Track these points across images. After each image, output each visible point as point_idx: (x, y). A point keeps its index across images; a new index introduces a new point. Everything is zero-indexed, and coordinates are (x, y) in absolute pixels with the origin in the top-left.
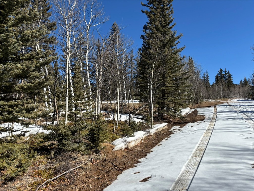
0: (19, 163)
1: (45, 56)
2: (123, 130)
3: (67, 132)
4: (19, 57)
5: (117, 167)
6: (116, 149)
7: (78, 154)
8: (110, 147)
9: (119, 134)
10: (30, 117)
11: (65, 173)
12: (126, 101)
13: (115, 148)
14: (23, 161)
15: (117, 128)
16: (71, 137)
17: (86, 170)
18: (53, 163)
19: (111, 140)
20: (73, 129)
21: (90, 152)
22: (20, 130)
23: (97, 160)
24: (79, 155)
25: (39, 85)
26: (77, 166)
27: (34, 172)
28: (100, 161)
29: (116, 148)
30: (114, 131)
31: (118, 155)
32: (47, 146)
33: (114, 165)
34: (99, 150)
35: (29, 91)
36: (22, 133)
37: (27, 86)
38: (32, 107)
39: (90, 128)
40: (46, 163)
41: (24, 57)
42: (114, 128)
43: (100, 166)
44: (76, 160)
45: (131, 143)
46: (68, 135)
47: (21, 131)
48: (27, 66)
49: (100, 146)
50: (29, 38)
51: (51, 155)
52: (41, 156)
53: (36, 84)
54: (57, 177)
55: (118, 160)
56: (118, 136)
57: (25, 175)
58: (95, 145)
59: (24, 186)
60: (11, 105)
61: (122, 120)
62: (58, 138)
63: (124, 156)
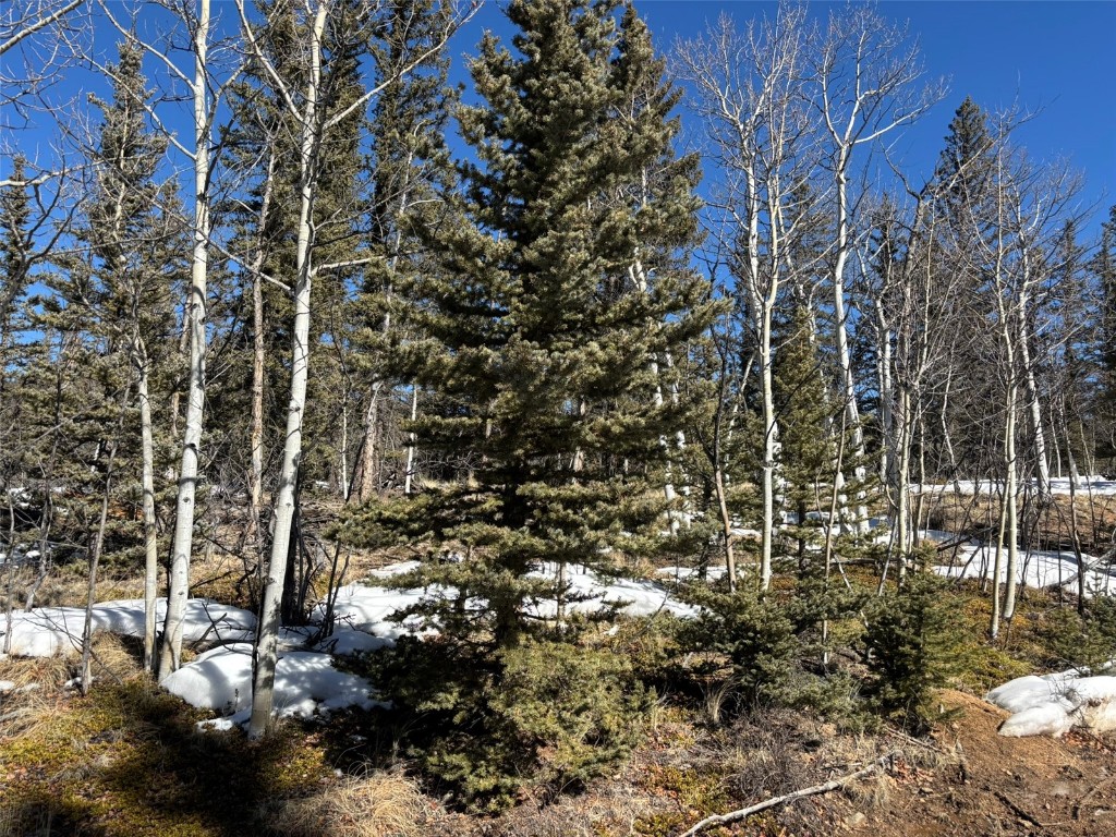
0: (593, 726)
1: (685, 301)
2: (1050, 636)
3: (775, 619)
4: (593, 314)
5: (1036, 824)
6: (1014, 728)
7: (825, 726)
8: (983, 715)
9: (1022, 653)
10: (635, 547)
11: (774, 800)
12: (1045, 485)
13: (1010, 721)
14: (610, 722)
15: (1009, 620)
16: (793, 645)
17: (868, 807)
18: (720, 748)
19: (985, 681)
20: (798, 611)
21: (880, 723)
22: (597, 596)
23: (918, 769)
24: (830, 729)
25: (665, 419)
26: (824, 781)
27: (651, 771)
28: (935, 775)
29: (1019, 724)
30: (992, 637)
31: (1029, 762)
32: (687, 673)
33: (1013, 808)
34: (924, 720)
35: (625, 446)
36: (605, 610)
37: (621, 425)
38: (645, 508)
39: (880, 613)
40: (693, 741)
41: (611, 315)
42: (992, 622)
43: (937, 798)
44: (818, 752)
45: (1104, 709)
46: (779, 634)
47: (602, 602)
48: (625, 349)
49: (929, 703)
50: (630, 237)
51: (707, 711)
52: (669, 712)
53: (654, 418)
54: (745, 811)
55: (1033, 788)
56: (1022, 665)
57: (618, 777)
58: (903, 695)
59: (620, 823)
60: (571, 497)
61: (1032, 582)
62: (737, 643)
63: (1065, 768)
